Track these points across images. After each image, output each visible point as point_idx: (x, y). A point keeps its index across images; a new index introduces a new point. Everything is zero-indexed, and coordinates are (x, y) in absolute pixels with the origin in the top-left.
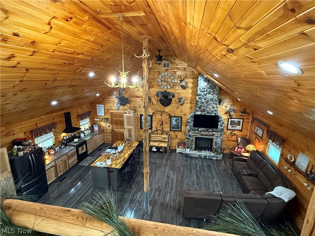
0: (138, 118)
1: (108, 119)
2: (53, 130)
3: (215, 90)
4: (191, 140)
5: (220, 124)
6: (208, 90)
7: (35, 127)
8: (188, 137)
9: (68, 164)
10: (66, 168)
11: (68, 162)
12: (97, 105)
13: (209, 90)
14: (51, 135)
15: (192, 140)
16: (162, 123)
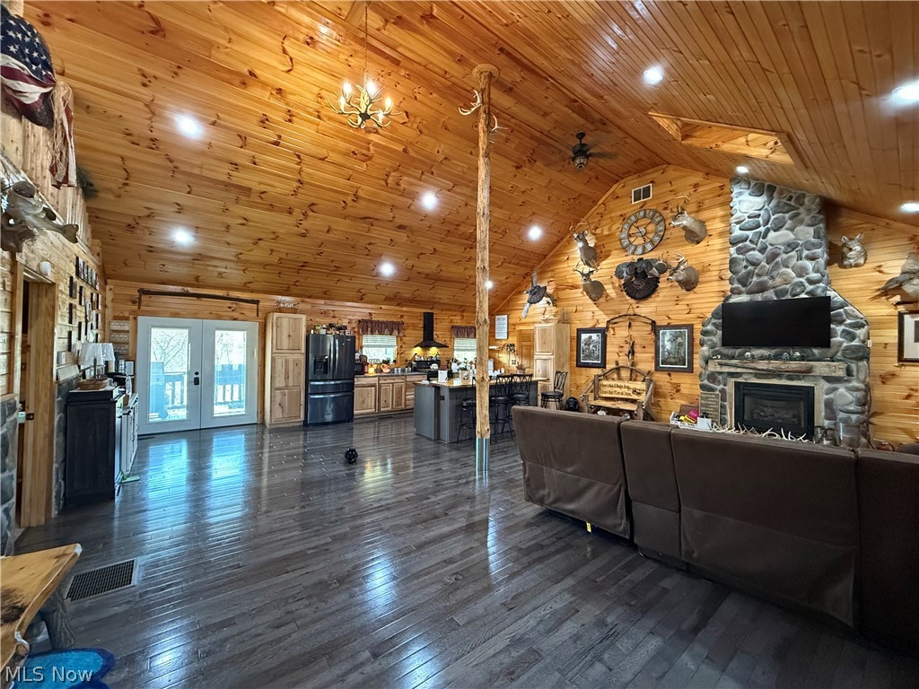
0: (572, 339)
1: (513, 345)
2: (396, 332)
3: (801, 210)
4: (717, 392)
5: (844, 331)
6: (773, 217)
7: (368, 318)
8: (706, 382)
9: (406, 400)
10: (399, 404)
11: (406, 395)
12: (497, 317)
13: (776, 216)
14: (391, 340)
15: (723, 391)
16: (632, 347)
